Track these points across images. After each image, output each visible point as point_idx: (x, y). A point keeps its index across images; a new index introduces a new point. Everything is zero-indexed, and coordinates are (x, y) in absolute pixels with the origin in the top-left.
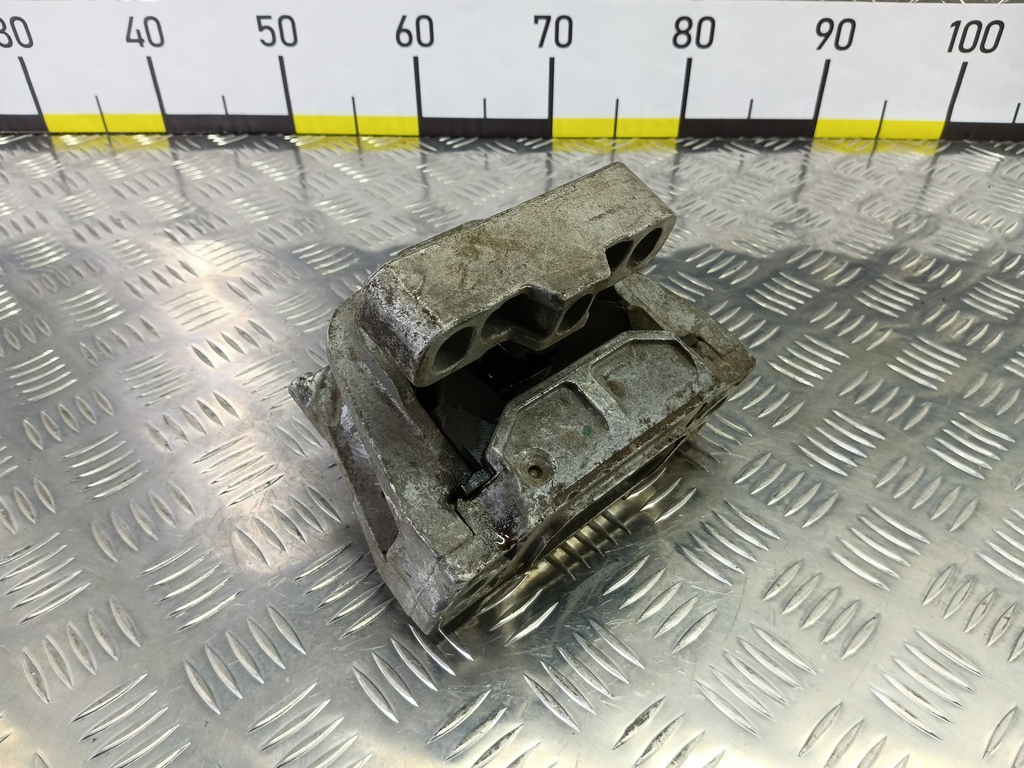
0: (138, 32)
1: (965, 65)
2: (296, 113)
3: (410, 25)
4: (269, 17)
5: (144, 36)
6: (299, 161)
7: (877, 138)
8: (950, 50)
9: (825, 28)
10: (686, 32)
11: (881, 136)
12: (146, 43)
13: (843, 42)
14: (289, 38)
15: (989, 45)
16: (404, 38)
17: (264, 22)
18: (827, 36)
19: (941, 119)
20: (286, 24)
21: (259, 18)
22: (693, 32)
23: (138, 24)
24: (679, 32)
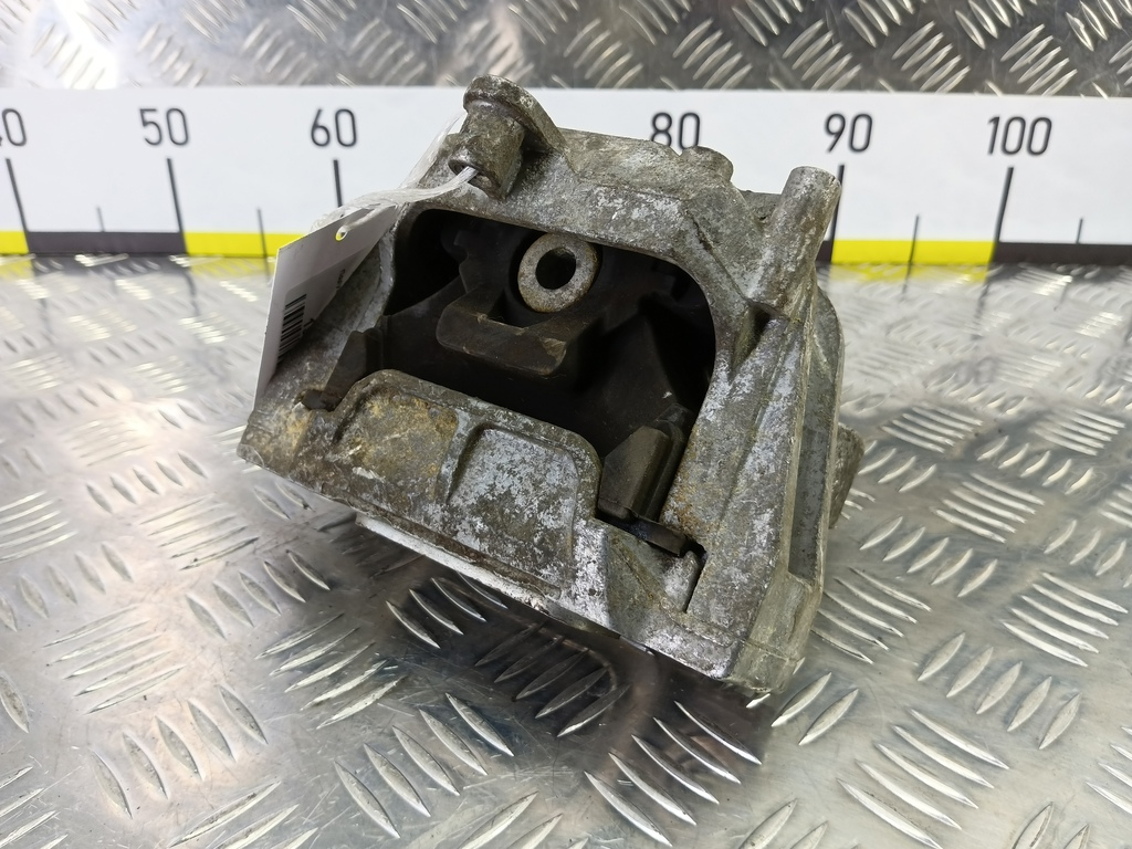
1: (1011, 171)
2: (189, 229)
3: (327, 120)
4: (154, 110)
6: (193, 290)
7: (911, 264)
8: (991, 150)
9: (835, 125)
10: (666, 132)
11: (916, 259)
12: (6, 143)
13: (859, 142)
14: (179, 136)
15: (1037, 146)
16: (321, 136)
17: (149, 117)
18: (839, 134)
19: (989, 238)
20: (176, 118)
21: (143, 111)
22: (674, 131)
24: (657, 131)
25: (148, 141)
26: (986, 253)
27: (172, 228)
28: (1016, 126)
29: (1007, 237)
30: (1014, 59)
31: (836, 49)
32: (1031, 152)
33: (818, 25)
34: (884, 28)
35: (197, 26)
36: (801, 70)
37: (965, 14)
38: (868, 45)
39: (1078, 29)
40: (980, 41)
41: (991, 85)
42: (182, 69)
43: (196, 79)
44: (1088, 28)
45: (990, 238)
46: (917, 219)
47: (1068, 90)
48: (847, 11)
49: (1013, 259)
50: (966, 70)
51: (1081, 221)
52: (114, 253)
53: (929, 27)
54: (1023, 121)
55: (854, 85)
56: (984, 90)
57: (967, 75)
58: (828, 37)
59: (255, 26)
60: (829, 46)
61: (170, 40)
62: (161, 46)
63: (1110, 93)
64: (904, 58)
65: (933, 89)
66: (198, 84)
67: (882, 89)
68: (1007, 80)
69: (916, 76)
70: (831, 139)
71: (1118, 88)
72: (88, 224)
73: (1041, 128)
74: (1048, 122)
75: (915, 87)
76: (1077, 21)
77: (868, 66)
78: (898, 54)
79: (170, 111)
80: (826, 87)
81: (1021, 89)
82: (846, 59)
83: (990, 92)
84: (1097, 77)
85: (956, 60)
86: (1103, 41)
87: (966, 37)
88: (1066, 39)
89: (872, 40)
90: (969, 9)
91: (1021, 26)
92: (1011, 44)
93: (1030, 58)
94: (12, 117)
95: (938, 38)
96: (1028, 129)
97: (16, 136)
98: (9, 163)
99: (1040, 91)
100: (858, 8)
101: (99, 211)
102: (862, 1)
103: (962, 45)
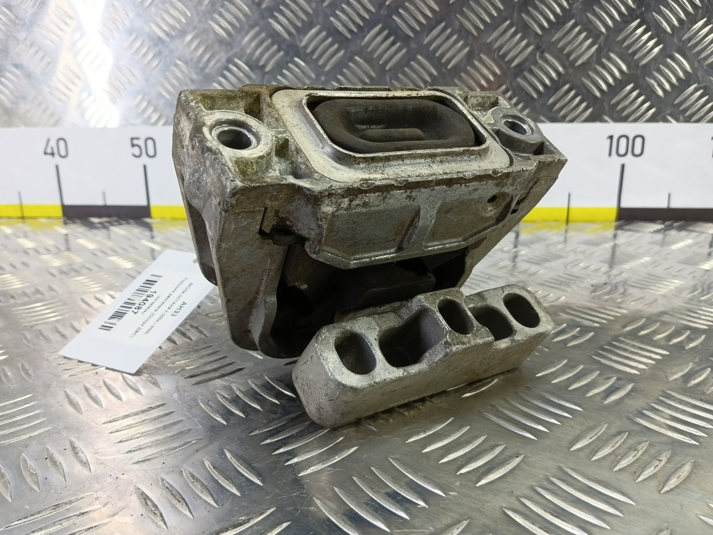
0: (52, 148)
1: (623, 166)
2: (153, 204)
4: (138, 138)
5: (55, 151)
7: (567, 221)
8: (610, 154)
11: (570, 218)
12: (57, 156)
14: (151, 152)
15: (637, 151)
17: (135, 142)
20: (150, 143)
21: (132, 139)
23: (53, 143)
25: (134, 156)
26: (613, 215)
27: (144, 203)
28: (623, 141)
29: (624, 204)
30: (618, 103)
31: (515, 100)
32: (634, 155)
33: (504, 87)
34: (541, 88)
35: (165, 94)
37: (587, 79)
38: (533, 98)
39: (653, 85)
40: (598, 94)
41: (606, 118)
42: (155, 117)
43: (162, 122)
44: (661, 85)
45: (614, 205)
46: (570, 195)
47: (653, 119)
48: (519, 80)
49: (628, 217)
50: (590, 110)
51: (669, 195)
52: (109, 216)
53: (567, 86)
54: (627, 138)
56: (602, 120)
57: (592, 113)
58: (509, 94)
61: (149, 102)
62: (144, 104)
63: (678, 120)
64: (554, 104)
65: (572, 121)
66: (164, 124)
67: (542, 121)
68: (615, 115)
69: (562, 113)
71: (681, 118)
72: (98, 201)
73: (639, 141)
74: (643, 138)
75: (562, 119)
76: (652, 82)
77: (533, 109)
78: (551, 101)
79: (147, 140)
81: (625, 119)
83: (605, 121)
84: (668, 112)
85: (584, 105)
86: (668, 92)
87: (590, 92)
88: (649, 94)
89: (535, 95)
90: (589, 77)
91: (620, 84)
92: (615, 95)
93: (627, 102)
94: (61, 143)
95: (573, 93)
96: (631, 142)
97: (63, 153)
98: (57, 167)
99: (636, 120)
100: (525, 78)
101: (104, 194)
102: (526, 74)
103: (587, 96)
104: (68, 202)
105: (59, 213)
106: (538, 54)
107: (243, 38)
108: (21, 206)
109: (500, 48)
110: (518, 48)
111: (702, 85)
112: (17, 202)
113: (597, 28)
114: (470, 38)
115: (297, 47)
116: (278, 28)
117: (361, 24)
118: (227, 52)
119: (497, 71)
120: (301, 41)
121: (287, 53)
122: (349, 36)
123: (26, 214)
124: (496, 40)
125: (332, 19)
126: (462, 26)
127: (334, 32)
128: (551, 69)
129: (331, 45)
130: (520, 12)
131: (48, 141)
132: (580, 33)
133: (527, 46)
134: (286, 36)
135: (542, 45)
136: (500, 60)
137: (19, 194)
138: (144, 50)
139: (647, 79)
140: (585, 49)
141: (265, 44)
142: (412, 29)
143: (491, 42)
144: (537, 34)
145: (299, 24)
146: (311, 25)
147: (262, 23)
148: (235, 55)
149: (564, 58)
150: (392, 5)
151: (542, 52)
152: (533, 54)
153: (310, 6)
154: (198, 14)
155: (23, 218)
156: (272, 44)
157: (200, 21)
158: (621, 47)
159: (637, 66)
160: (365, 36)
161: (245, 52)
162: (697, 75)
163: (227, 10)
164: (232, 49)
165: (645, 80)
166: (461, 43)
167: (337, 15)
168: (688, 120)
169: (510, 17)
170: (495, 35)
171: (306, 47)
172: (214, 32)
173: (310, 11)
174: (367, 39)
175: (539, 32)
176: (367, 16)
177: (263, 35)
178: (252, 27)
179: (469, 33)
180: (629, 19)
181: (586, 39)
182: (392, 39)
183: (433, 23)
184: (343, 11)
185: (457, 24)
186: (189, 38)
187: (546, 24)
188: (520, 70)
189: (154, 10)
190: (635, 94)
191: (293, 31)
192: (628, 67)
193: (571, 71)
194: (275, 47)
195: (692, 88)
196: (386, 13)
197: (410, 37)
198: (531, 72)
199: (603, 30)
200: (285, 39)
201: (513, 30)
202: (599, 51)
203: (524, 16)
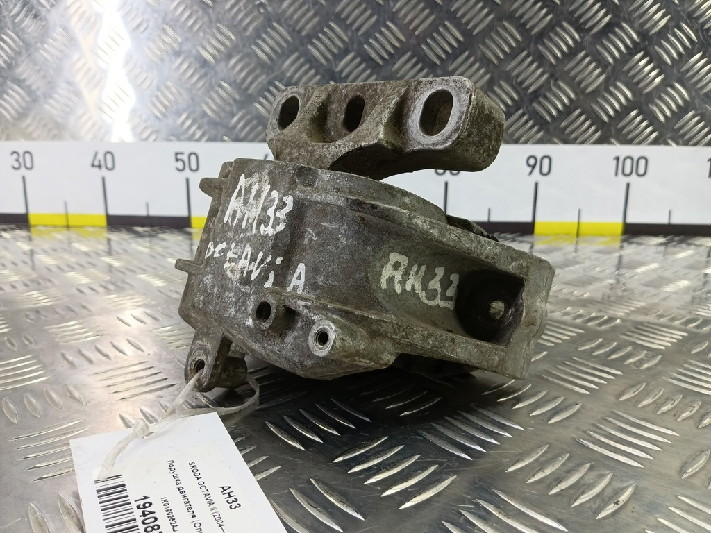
25: (178, 169)
26: (619, 229)
27: (184, 213)
28: (628, 162)
29: (629, 220)
30: (624, 127)
31: (530, 123)
32: (638, 175)
33: (520, 112)
34: (554, 113)
35: (209, 112)
36: (513, 134)
37: (596, 105)
38: (547, 121)
39: (655, 112)
40: (605, 118)
41: (613, 141)
42: (198, 134)
43: (205, 138)
44: (662, 112)
45: (620, 221)
46: (579, 211)
47: (655, 142)
48: (534, 105)
49: (633, 231)
50: (599, 133)
51: (670, 212)
53: (578, 112)
54: (632, 159)
55: (541, 141)
56: (609, 143)
57: (600, 136)
58: (525, 118)
59: (237, 112)
60: (527, 122)
61: (194, 120)
62: (189, 122)
63: (677, 143)
64: (566, 127)
65: (583, 143)
66: (207, 141)
67: (555, 143)
68: (621, 138)
69: (573, 136)
70: (530, 169)
71: (680, 142)
72: (141, 212)
73: (642, 162)
74: (646, 159)
75: (574, 141)
76: (655, 109)
77: (547, 131)
78: (563, 124)
79: (190, 155)
80: (526, 142)
81: (630, 142)
82: (535, 129)
83: (612, 143)
84: (669, 135)
85: (593, 128)
86: (670, 118)
87: (598, 117)
88: (652, 120)
89: (548, 119)
90: (598, 103)
91: (626, 110)
92: (621, 119)
93: (632, 127)
94: (109, 156)
95: (583, 117)
96: (635, 163)
97: (110, 165)
98: (103, 179)
99: (640, 143)
100: (540, 103)
101: (147, 205)
102: (541, 100)
103: (596, 120)
104: (112, 212)
105: (104, 222)
106: (552, 82)
107: (284, 62)
108: (67, 215)
109: (518, 76)
110: (535, 76)
111: (699, 112)
112: (62, 211)
113: (605, 59)
114: (491, 66)
115: (333, 72)
116: (316, 53)
117: (392, 51)
118: (268, 75)
119: (515, 96)
120: (337, 66)
121: (323, 77)
122: (381, 62)
123: (71, 223)
124: (514, 68)
125: (365, 47)
126: (484, 55)
127: (366, 59)
128: (564, 96)
129: (364, 70)
130: (536, 43)
131: (96, 154)
132: (590, 63)
133: (542, 74)
134: (323, 61)
135: (555, 73)
136: (518, 86)
137: (66, 204)
138: (191, 72)
139: (650, 106)
140: (595, 77)
141: (304, 68)
142: (439, 57)
143: (510, 71)
144: (551, 63)
145: (336, 51)
146: (346, 52)
147: (301, 48)
148: (276, 78)
149: (576, 86)
150: (421, 36)
151: (556, 80)
152: (547, 81)
153: (346, 34)
154: (242, 39)
155: (68, 227)
156: (310, 68)
157: (244, 46)
158: (626, 76)
159: (641, 94)
160: (395, 63)
161: (285, 76)
162: (694, 103)
163: (270, 36)
164: (273, 72)
165: (648, 107)
166: (482, 71)
167: (370, 43)
168: (686, 143)
169: (528, 47)
170: (513, 64)
171: (341, 71)
172: (257, 56)
173: (346, 38)
174: (396, 66)
175: (553, 61)
176: (397, 44)
177: (302, 60)
178: (292, 52)
179: (490, 61)
180: (634, 51)
181: (595, 68)
182: (420, 66)
183: (458, 52)
184: (376, 39)
185: (479, 53)
186: (233, 61)
187: (559, 54)
188: (536, 95)
189: (201, 34)
190: (638, 119)
191: (330, 57)
192: (633, 94)
193: (581, 97)
194: (313, 72)
195: (690, 114)
196: (415, 42)
197: (436, 64)
198: (546, 98)
199: (611, 60)
200: (322, 65)
201: (530, 59)
202: (607, 80)
203: (540, 47)
